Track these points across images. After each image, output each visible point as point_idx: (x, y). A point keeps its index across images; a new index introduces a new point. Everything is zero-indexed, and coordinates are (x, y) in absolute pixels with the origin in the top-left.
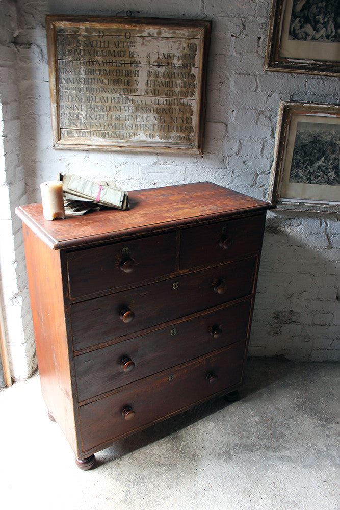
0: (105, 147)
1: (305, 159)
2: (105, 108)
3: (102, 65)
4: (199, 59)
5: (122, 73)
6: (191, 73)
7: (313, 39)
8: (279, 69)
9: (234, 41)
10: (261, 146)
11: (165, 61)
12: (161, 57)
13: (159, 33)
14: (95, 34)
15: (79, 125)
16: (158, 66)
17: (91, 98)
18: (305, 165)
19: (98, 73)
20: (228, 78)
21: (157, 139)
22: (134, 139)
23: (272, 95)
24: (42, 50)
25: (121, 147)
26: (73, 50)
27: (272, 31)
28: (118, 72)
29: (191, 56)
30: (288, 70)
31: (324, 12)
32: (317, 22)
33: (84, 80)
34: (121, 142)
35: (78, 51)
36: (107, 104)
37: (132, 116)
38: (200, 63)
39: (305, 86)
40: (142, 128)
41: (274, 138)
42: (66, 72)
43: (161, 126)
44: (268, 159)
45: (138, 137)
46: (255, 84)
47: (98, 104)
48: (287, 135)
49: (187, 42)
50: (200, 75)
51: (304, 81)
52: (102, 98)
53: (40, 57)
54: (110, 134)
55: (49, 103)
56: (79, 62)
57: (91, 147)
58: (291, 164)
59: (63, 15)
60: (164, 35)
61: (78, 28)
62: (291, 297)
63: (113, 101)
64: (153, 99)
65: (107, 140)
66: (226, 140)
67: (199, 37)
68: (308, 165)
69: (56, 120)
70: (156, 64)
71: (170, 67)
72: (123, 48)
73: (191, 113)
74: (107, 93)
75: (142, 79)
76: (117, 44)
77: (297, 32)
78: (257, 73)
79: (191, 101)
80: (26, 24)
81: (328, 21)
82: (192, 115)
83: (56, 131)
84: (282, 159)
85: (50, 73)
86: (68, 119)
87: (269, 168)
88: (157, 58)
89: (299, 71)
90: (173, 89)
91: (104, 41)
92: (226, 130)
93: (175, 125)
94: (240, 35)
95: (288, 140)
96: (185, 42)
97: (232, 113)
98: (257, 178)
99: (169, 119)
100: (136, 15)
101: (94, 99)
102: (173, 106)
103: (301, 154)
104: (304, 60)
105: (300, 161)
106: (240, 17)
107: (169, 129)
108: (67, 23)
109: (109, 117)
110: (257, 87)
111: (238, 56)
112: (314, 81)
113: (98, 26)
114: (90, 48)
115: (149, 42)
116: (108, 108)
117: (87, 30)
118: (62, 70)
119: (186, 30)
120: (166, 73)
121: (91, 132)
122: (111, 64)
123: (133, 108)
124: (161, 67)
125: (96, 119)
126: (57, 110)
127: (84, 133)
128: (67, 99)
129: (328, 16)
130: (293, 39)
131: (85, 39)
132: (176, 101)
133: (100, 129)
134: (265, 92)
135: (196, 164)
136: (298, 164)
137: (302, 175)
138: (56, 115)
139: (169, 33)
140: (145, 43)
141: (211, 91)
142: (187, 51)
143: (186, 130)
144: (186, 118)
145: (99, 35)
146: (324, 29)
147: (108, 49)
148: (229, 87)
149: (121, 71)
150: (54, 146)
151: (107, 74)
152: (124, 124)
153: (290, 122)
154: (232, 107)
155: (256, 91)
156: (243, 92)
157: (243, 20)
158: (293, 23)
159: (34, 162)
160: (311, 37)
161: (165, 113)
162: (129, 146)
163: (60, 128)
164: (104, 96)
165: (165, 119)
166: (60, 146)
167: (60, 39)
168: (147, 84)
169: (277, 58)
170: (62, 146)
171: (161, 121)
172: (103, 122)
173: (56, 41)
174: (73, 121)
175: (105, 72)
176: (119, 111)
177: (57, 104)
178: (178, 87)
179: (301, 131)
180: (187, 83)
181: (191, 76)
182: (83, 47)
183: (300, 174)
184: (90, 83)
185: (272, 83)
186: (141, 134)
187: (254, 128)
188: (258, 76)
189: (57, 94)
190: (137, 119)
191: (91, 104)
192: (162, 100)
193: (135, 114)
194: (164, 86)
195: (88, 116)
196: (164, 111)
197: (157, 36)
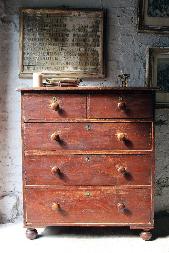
0: (49, 75)
1: (164, 78)
2: (50, 53)
3: (49, 31)
4: (101, 27)
5: (60, 35)
6: (97, 35)
7: (160, 16)
9: (119, 19)
10: (138, 73)
11: (83, 28)
12: (80, 27)
13: (79, 15)
14: (45, 16)
15: (34, 63)
16: (79, 31)
18: (165, 82)
19: (46, 35)
20: (117, 38)
21: (79, 70)
22: (66, 70)
23: (141, 45)
24: (16, 25)
25: (58, 74)
26: (33, 24)
27: (139, 12)
28: (57, 34)
29: (97, 26)
30: (149, 31)
31: (164, 4)
32: (161, 8)
33: (38, 39)
34: (58, 72)
35: (36, 24)
36: (50, 51)
37: (64, 58)
38: (101, 29)
39: (159, 40)
40: (70, 64)
41: (145, 68)
42: (29, 35)
43: (81, 63)
44: (143, 80)
45: (68, 69)
46: (132, 40)
47: (46, 52)
48: (153, 65)
50: (102, 35)
51: (158, 38)
53: (15, 28)
54: (52, 68)
56: (36, 30)
58: (156, 82)
59: (29, 7)
60: (82, 16)
61: (36, 13)
63: (54, 50)
64: (77, 48)
65: (50, 71)
66: (118, 70)
67: (101, 17)
68: (166, 82)
69: (22, 60)
70: (78, 30)
71: (86, 32)
72: (60, 22)
73: (98, 55)
74: (51, 45)
75: (70, 38)
76: (57, 21)
77: (151, 13)
78: (133, 34)
79: (98, 49)
80: (9, 13)
81: (167, 7)
82: (98, 56)
83: (21, 66)
84: (151, 79)
85: (20, 35)
86: (28, 60)
88: (78, 27)
89: (155, 31)
90: (88, 43)
91: (50, 19)
92: (118, 65)
93: (89, 62)
94: (122, 16)
95: (153, 68)
96: (93, 19)
97: (120, 56)
99: (85, 59)
100: (67, 7)
101: (43, 49)
102: (88, 52)
103: (162, 76)
104: (157, 26)
105: (161, 79)
106: (121, 7)
107: (86, 64)
108: (31, 10)
109: (52, 58)
110: (133, 41)
111: (122, 26)
112: (164, 38)
113: (47, 11)
114: (42, 22)
115: (74, 19)
116: (51, 54)
117: (41, 14)
118: (26, 34)
119: (93, 13)
120: (83, 35)
121: (41, 67)
122: (54, 30)
123: (65, 53)
124: (81, 32)
125: (44, 60)
126: (22, 55)
127: (37, 68)
128: (28, 49)
129: (167, 5)
130: (150, 17)
132: (89, 49)
133: (46, 65)
134: (138, 44)
135: (102, 85)
137: (163, 88)
138: (22, 57)
139: (85, 15)
140: (72, 20)
141: (108, 44)
142: (94, 24)
143: (96, 65)
145: (48, 17)
146: (166, 11)
147: (52, 23)
148: (118, 42)
149: (59, 34)
150: (19, 75)
151: (51, 36)
152: (60, 62)
153: (153, 57)
154: (121, 52)
155: (133, 44)
156: (126, 44)
157: (123, 9)
158: (149, 9)
159: (6, 85)
160: (159, 15)
161: (83, 56)
162: (63, 74)
163: (24, 65)
164: (49, 47)
165: (84, 59)
166: (23, 75)
167: (26, 18)
168: (73, 41)
169: (143, 26)
170: (24, 75)
171: (81, 60)
172: (48, 61)
173: (24, 19)
174: (31, 61)
175: (50, 35)
176: (58, 55)
177: (23, 52)
178: (90, 42)
179: (160, 63)
180: (95, 40)
181: (97, 36)
182: (38, 22)
183: (162, 87)
184: (42, 40)
185: (141, 39)
186: (70, 68)
187: (134, 63)
188: (133, 36)
189: (23, 46)
190: (67, 59)
191: (42, 52)
192: (81, 49)
193: (66, 57)
194: (83, 41)
195: (40, 58)
196: (83, 55)
197: (78, 16)
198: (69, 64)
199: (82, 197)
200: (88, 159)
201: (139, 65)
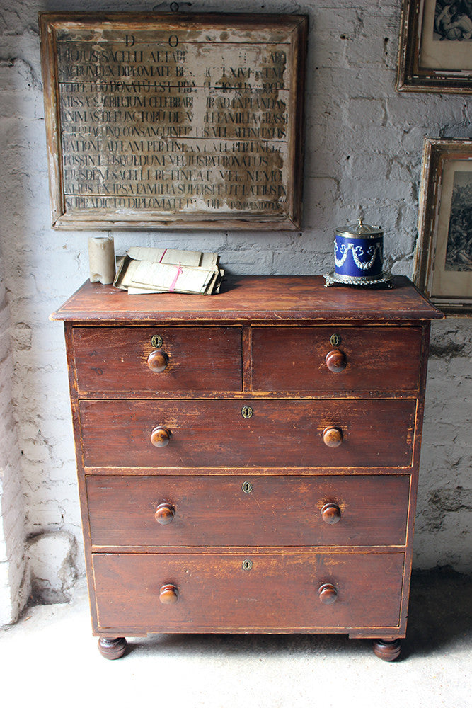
0: (140, 224)
2: (138, 159)
3: (133, 90)
4: (289, 76)
5: (166, 103)
6: (278, 99)
8: (421, 88)
9: (346, 45)
10: (395, 214)
11: (236, 80)
12: (227, 74)
13: (224, 36)
14: (119, 40)
15: (95, 189)
16: (225, 89)
17: (114, 144)
19: (125, 103)
20: (338, 106)
21: (225, 208)
22: (187, 209)
23: (410, 130)
24: (32, 69)
25: (165, 222)
26: (85, 68)
27: (407, 27)
28: (158, 100)
29: (276, 69)
30: (435, 89)
33: (103, 116)
34: (165, 214)
35: (93, 69)
36: (141, 153)
37: (182, 171)
38: (291, 79)
39: (464, 113)
40: (200, 191)
41: (417, 199)
42: (73, 102)
43: (231, 186)
44: (408, 234)
45: (193, 205)
46: (381, 113)
47: (126, 154)
48: (439, 192)
49: (270, 49)
50: (293, 102)
51: (462, 106)
52: (132, 143)
53: (30, 79)
54: (147, 201)
55: (45, 153)
56: (94, 86)
57: (116, 224)
58: (447, 240)
59: (67, 13)
60: (231, 38)
61: (91, 32)
62: (457, 464)
63: (151, 147)
64: (217, 142)
65: (143, 212)
66: (338, 206)
67: (289, 40)
69: (58, 181)
70: (220, 86)
71: (244, 90)
72: (167, 61)
73: (281, 163)
74: (141, 134)
75: (198, 112)
76: (155, 55)
77: (446, 27)
78: (385, 95)
79: (280, 145)
80: (6, 28)
82: (281, 167)
83: (59, 199)
84: (432, 234)
85: (47, 105)
86: (78, 180)
87: (410, 248)
88: (222, 76)
89: (453, 90)
90: (250, 125)
91: (135, 52)
92: (338, 190)
93: (254, 183)
94: (355, 36)
95: (440, 202)
96: (267, 50)
97: (346, 162)
98: (391, 267)
99: (244, 175)
100: (186, 9)
101: (120, 146)
102: (250, 154)
103: (463, 223)
104: (459, 71)
105: (461, 234)
106: (354, 8)
107: (245, 191)
108: (74, 24)
109: (145, 174)
110: (386, 117)
111: (353, 69)
113: (124, 27)
114: (113, 62)
115: (208, 50)
116: (143, 160)
117: (106, 34)
118: (66, 100)
119: (265, 30)
120: (237, 101)
121: (115, 200)
122: (147, 87)
123: (184, 158)
124: (228, 91)
125: (124, 178)
126: (59, 166)
127: (104, 202)
128: (75, 147)
130: (441, 40)
131: (103, 49)
132: (254, 146)
133: (130, 194)
134: (399, 126)
135: (290, 247)
136: (458, 239)
137: (465, 258)
138: (58, 174)
139: (240, 36)
140: (202, 53)
141: (312, 126)
142: (270, 64)
143: (273, 192)
144: (272, 172)
145: (127, 43)
147: (142, 64)
148: (340, 120)
149: (163, 99)
150: (54, 225)
151: (141, 104)
152: (170, 185)
153: (442, 171)
154: (347, 152)
155: (384, 125)
156: (362, 127)
157: (359, 12)
158: (439, 14)
159: (21, 251)
160: (469, 35)
161: (237, 166)
162: (180, 221)
163: (64, 195)
164: (136, 140)
165: (238, 175)
166: (63, 223)
167: (62, 49)
168: (207, 119)
169: (416, 71)
170: (67, 223)
171: (231, 180)
172: (136, 182)
173: (56, 53)
174: (86, 182)
175: (137, 101)
176: (162, 163)
177: (59, 155)
178: (258, 122)
179: (461, 187)
180: (272, 115)
181: (278, 104)
182: (100, 62)
183: (463, 256)
184: (113, 119)
185: (409, 111)
186: (199, 201)
187: (384, 184)
188: (387, 100)
189: (58, 138)
190: (191, 175)
191: (115, 154)
192: (231, 143)
193: (188, 169)
194: (235, 121)
195: (110, 173)
196: (236, 162)
197: (221, 41)
198: (195, 191)
199: (231, 572)
200: (247, 486)
201: (400, 190)
